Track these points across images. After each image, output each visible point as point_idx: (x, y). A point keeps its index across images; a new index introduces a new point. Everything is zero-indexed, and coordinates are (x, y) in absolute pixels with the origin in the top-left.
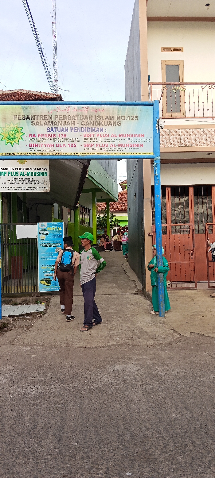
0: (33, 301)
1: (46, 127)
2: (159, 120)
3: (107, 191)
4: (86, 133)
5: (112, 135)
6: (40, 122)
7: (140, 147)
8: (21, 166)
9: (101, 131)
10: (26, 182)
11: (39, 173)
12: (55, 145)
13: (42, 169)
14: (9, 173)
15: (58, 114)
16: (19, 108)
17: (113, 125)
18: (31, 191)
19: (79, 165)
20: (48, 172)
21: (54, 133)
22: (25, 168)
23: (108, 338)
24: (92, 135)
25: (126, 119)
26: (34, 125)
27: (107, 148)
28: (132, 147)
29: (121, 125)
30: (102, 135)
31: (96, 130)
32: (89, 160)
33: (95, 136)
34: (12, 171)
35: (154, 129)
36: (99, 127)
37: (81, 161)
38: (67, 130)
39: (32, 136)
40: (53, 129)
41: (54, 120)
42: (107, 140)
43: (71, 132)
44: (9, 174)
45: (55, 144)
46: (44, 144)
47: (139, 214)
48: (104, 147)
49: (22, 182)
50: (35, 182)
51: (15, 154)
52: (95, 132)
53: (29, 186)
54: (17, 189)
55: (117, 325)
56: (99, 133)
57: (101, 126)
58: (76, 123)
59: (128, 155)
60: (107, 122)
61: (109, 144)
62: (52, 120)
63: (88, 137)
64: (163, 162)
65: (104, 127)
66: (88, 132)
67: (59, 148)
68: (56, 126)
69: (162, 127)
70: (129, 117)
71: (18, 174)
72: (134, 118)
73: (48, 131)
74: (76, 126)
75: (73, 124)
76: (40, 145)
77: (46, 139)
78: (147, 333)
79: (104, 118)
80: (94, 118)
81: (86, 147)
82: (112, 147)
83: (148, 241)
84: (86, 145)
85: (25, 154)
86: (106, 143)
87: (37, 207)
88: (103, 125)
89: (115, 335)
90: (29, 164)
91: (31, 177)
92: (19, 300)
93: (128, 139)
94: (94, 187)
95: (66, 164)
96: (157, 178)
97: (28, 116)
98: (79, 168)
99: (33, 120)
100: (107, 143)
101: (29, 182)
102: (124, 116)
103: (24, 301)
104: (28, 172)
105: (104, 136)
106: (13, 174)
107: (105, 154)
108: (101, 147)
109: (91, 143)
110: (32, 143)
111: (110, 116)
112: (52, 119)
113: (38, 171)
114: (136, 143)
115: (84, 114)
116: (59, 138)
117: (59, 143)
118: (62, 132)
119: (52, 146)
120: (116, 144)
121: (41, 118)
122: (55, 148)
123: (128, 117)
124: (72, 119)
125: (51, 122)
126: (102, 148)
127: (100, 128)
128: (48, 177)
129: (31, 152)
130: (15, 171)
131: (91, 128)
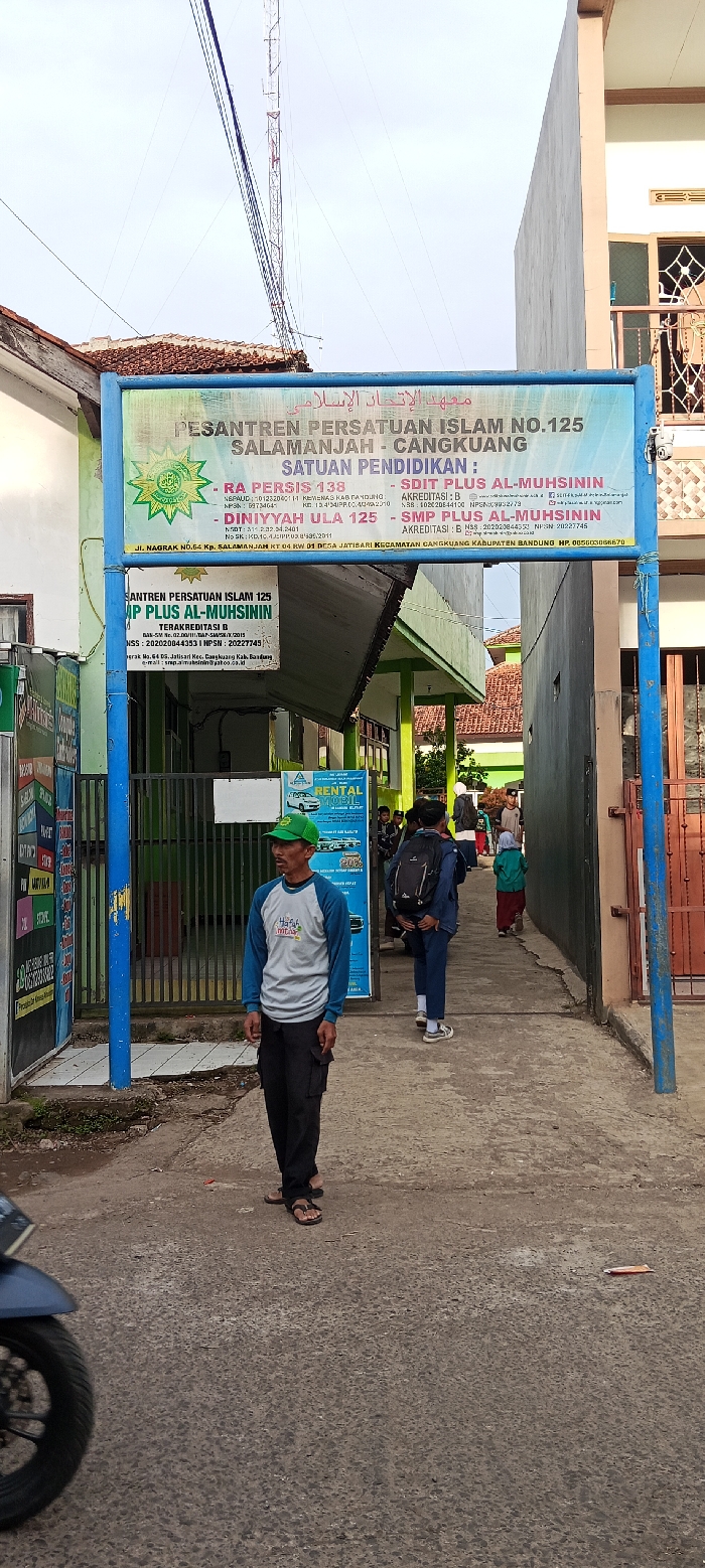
0: (225, 1029)
1: (280, 458)
2: (654, 430)
3: (451, 667)
4: (411, 476)
5: (497, 484)
6: (262, 442)
7: (589, 522)
8: (187, 587)
9: (460, 470)
10: (203, 639)
11: (244, 610)
12: (307, 518)
13: (255, 597)
14: (150, 610)
15: (321, 415)
16: (191, 398)
17: (500, 450)
18: (219, 668)
19: (378, 581)
20: (274, 603)
21: (306, 478)
22: (200, 594)
23: (487, 1159)
24: (429, 484)
25: (543, 430)
26: (240, 453)
27: (480, 525)
28: (564, 521)
29: (525, 449)
30: (461, 483)
31: (442, 465)
32: (411, 567)
33: (439, 487)
34: (160, 604)
35: (639, 461)
36: (453, 456)
37: (387, 568)
38: (346, 467)
39: (234, 489)
40: (301, 467)
41: (304, 436)
42: (479, 500)
43: (361, 473)
44: (148, 613)
45: (307, 512)
46: (273, 514)
47: (572, 744)
48: (468, 523)
49: (189, 639)
50: (233, 639)
51: (179, 547)
52: (440, 472)
53: (212, 650)
54: (173, 660)
55: (512, 1116)
56: (454, 477)
57: (460, 455)
58: (377, 447)
59: (549, 546)
60: (480, 439)
61: (486, 512)
62: (299, 437)
63: (415, 491)
64: (669, 568)
65: (471, 457)
66: (416, 472)
67: (321, 528)
68: (310, 456)
69: (667, 455)
70: (553, 421)
71: (178, 613)
72: (571, 427)
73: (284, 472)
74: (379, 454)
75: (366, 450)
76: (260, 519)
77: (279, 499)
78: (619, 1147)
79: (470, 426)
80: (436, 426)
81: (411, 523)
82: (494, 522)
83: (608, 836)
84: (411, 516)
85: (212, 547)
86: (473, 510)
87: (221, 721)
88: (465, 450)
89: (511, 1150)
90: (213, 581)
91: (220, 621)
92: (177, 1027)
93: (550, 493)
94: (410, 654)
95: (332, 578)
96: (648, 624)
97: (221, 424)
98: (375, 592)
99: (236, 436)
100: (478, 508)
101: (213, 639)
102: (536, 420)
103: (195, 1031)
104: (209, 607)
105: (470, 485)
106: (160, 614)
107: (471, 546)
108: (458, 523)
109: (425, 510)
110: (234, 511)
111: (491, 420)
112: (297, 433)
113: (242, 602)
114: (577, 508)
115: (404, 415)
116: (320, 495)
117: (322, 511)
118: (330, 474)
119: (298, 521)
120: (510, 512)
121: (262, 429)
122: (306, 527)
123: (549, 423)
124: (364, 433)
125: (294, 442)
126: (463, 524)
127: (458, 460)
128: (274, 623)
129: (231, 542)
130: (167, 602)
131: (427, 460)
